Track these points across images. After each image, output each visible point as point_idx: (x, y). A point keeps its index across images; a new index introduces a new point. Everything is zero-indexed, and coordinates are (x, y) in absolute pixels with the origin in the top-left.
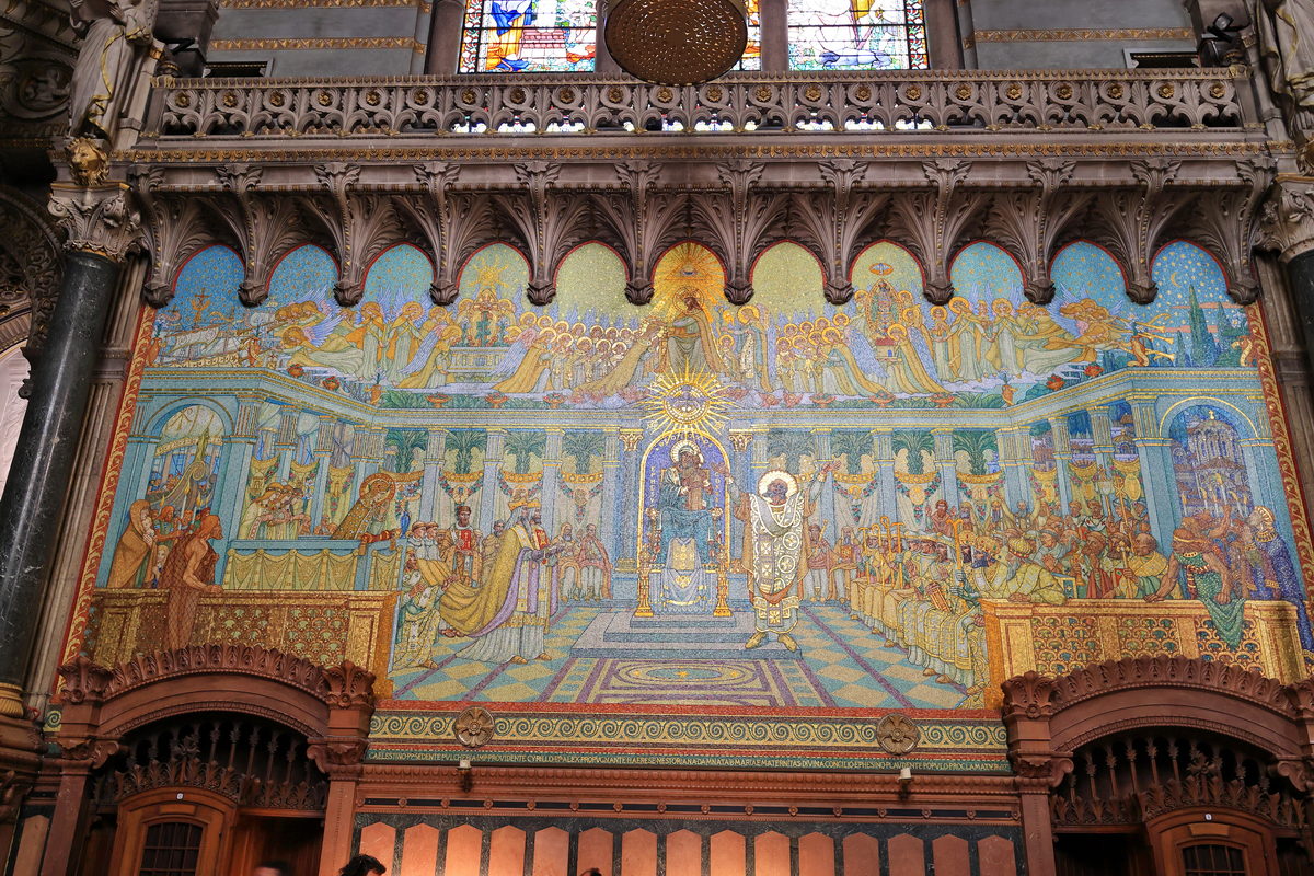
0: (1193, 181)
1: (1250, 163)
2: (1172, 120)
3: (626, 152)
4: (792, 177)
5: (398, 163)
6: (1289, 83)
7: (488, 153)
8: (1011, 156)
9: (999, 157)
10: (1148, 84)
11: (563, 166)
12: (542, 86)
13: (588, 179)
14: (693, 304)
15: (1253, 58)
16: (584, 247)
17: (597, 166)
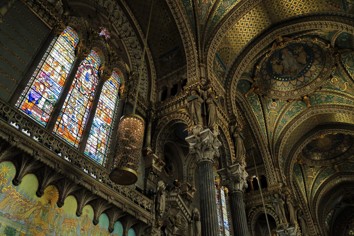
0: (142, 220)
1: (150, 221)
2: (143, 207)
3: (60, 162)
4: (86, 185)
5: (7, 132)
6: (160, 210)
7: (30, 143)
8: (121, 201)
9: (120, 201)
10: (142, 197)
11: (45, 157)
12: (48, 134)
13: (48, 163)
14: (50, 202)
15: (154, 201)
16: (31, 174)
17: (52, 161)
